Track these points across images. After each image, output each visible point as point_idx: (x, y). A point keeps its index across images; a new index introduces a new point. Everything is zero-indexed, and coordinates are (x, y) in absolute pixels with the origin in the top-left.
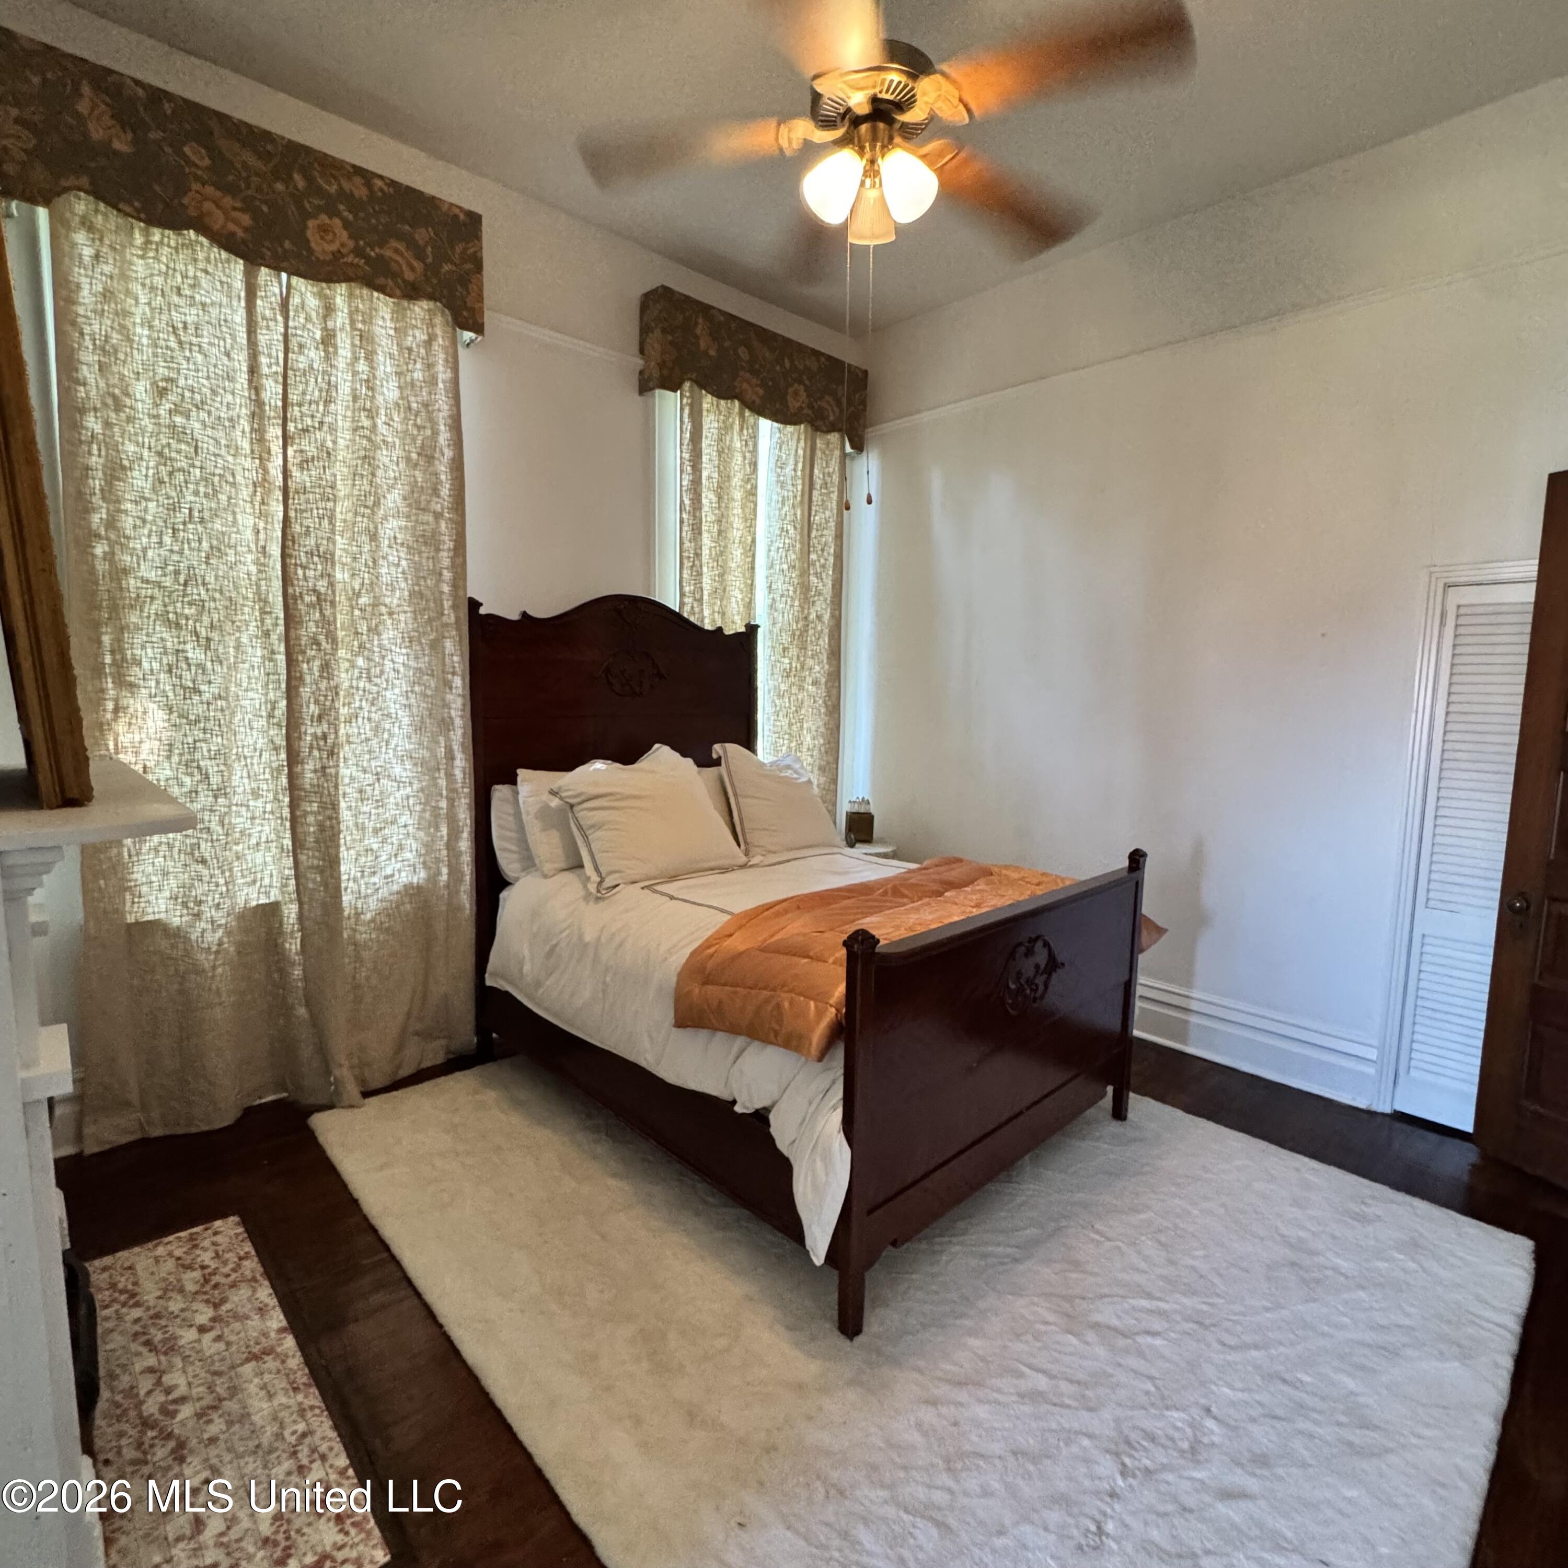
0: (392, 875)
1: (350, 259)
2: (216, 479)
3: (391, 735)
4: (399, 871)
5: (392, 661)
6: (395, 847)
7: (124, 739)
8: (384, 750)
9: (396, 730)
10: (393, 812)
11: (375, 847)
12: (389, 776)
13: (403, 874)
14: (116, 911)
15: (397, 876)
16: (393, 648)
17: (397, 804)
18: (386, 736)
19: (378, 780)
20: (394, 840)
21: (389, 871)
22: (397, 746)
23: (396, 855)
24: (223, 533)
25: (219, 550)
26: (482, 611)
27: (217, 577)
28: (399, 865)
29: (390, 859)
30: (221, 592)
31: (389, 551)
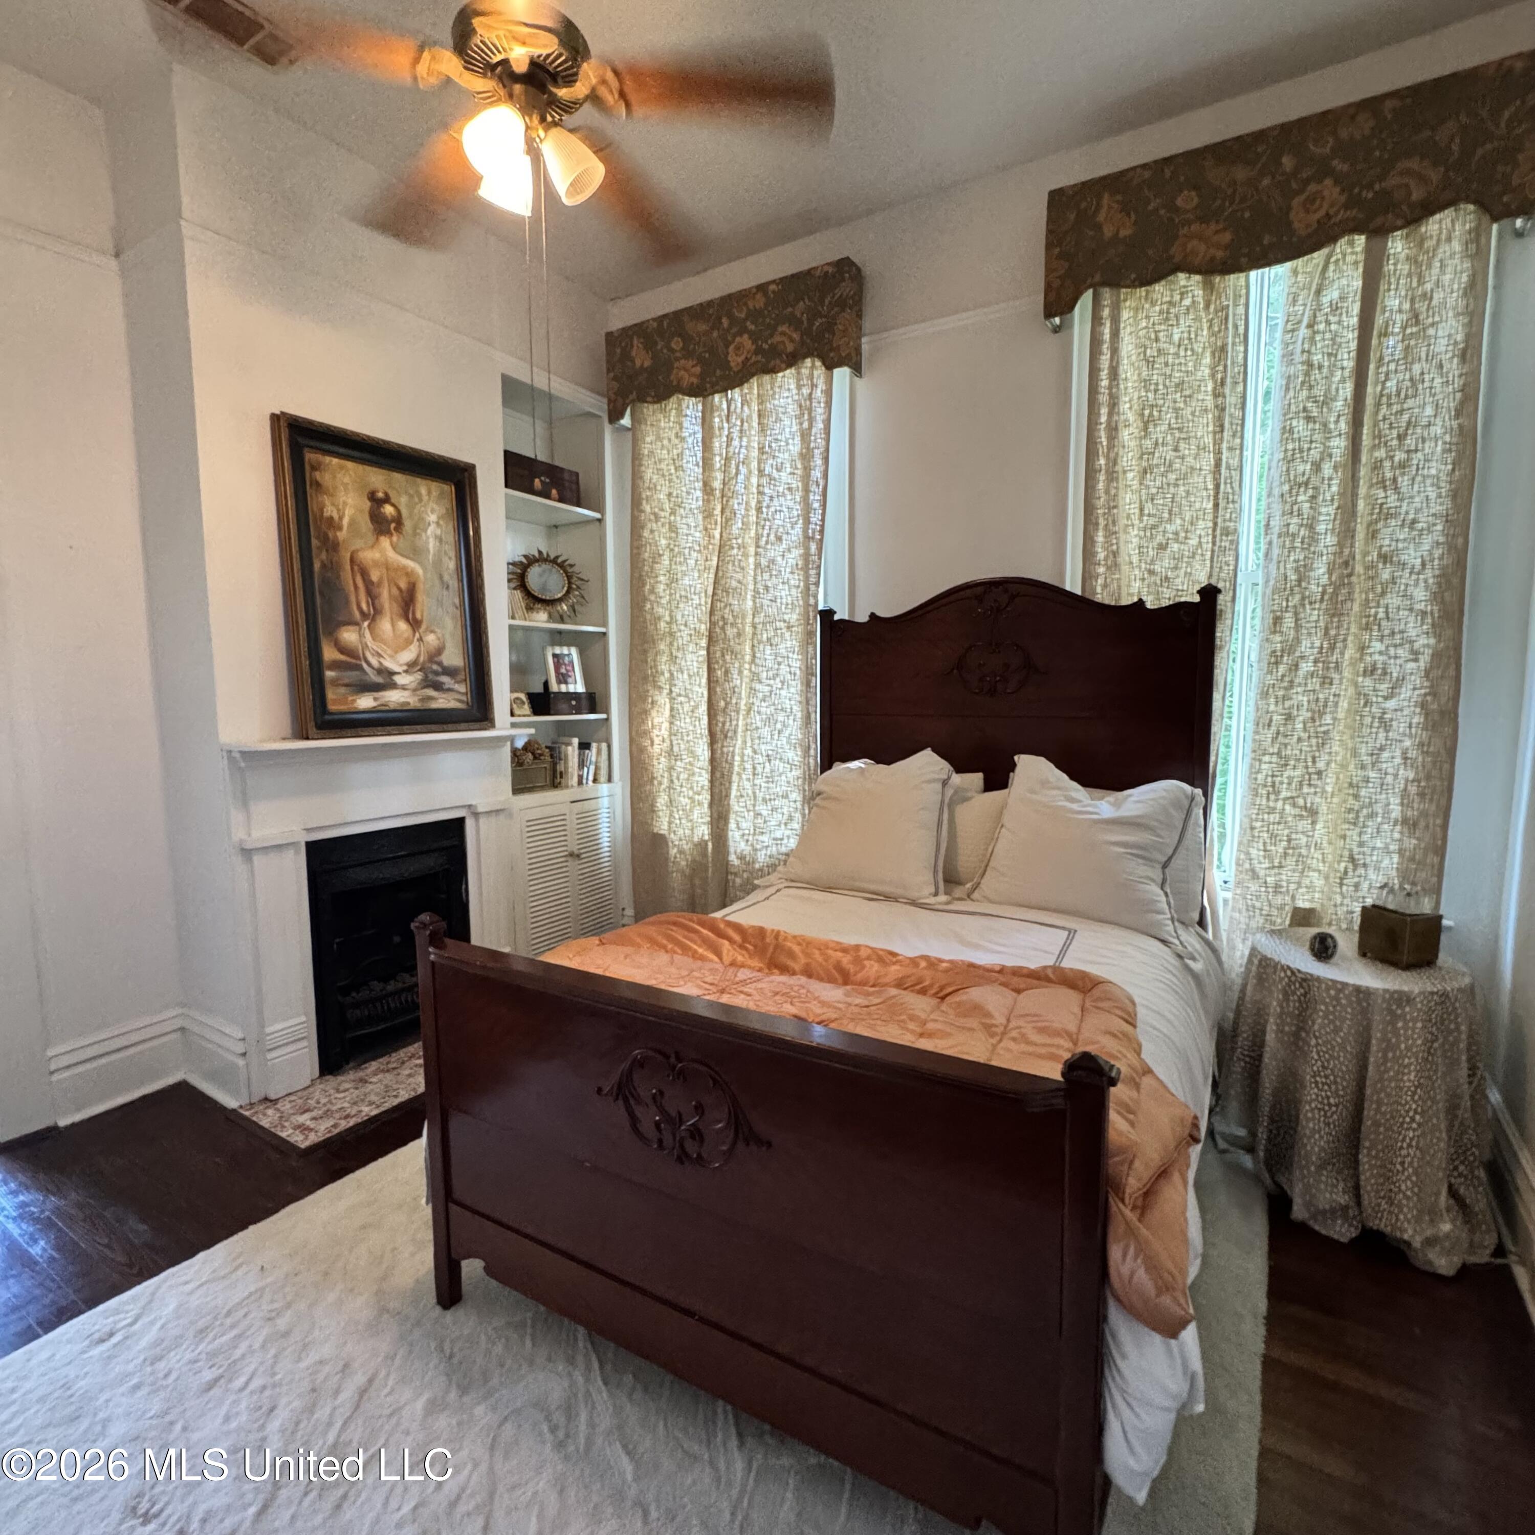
0: (782, 839)
1: (754, 359)
2: (687, 551)
3: (785, 726)
4: (788, 837)
5: (789, 666)
6: (785, 817)
7: (656, 721)
8: (776, 737)
9: (791, 722)
10: (784, 788)
11: (765, 813)
12: (781, 759)
13: (792, 840)
14: (646, 823)
15: (785, 841)
16: (791, 655)
17: (788, 782)
18: (779, 726)
19: (769, 761)
20: (785, 810)
21: (778, 834)
22: (790, 735)
23: (786, 824)
24: (690, 586)
25: (686, 597)
26: (836, 617)
27: (683, 616)
28: (788, 832)
29: (779, 825)
30: (686, 625)
31: (791, 576)
